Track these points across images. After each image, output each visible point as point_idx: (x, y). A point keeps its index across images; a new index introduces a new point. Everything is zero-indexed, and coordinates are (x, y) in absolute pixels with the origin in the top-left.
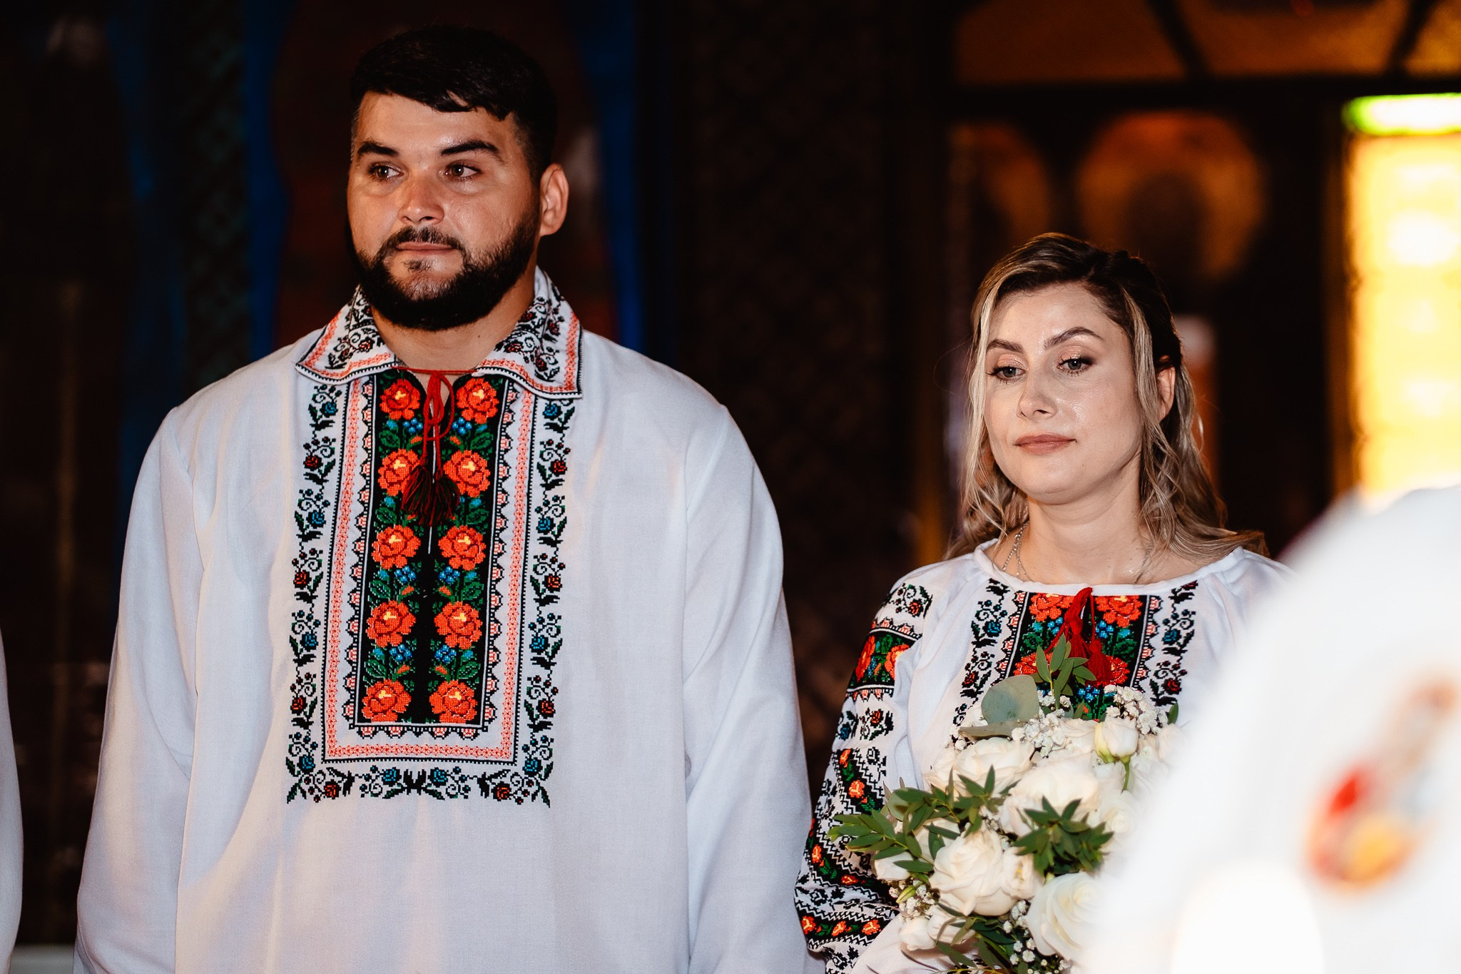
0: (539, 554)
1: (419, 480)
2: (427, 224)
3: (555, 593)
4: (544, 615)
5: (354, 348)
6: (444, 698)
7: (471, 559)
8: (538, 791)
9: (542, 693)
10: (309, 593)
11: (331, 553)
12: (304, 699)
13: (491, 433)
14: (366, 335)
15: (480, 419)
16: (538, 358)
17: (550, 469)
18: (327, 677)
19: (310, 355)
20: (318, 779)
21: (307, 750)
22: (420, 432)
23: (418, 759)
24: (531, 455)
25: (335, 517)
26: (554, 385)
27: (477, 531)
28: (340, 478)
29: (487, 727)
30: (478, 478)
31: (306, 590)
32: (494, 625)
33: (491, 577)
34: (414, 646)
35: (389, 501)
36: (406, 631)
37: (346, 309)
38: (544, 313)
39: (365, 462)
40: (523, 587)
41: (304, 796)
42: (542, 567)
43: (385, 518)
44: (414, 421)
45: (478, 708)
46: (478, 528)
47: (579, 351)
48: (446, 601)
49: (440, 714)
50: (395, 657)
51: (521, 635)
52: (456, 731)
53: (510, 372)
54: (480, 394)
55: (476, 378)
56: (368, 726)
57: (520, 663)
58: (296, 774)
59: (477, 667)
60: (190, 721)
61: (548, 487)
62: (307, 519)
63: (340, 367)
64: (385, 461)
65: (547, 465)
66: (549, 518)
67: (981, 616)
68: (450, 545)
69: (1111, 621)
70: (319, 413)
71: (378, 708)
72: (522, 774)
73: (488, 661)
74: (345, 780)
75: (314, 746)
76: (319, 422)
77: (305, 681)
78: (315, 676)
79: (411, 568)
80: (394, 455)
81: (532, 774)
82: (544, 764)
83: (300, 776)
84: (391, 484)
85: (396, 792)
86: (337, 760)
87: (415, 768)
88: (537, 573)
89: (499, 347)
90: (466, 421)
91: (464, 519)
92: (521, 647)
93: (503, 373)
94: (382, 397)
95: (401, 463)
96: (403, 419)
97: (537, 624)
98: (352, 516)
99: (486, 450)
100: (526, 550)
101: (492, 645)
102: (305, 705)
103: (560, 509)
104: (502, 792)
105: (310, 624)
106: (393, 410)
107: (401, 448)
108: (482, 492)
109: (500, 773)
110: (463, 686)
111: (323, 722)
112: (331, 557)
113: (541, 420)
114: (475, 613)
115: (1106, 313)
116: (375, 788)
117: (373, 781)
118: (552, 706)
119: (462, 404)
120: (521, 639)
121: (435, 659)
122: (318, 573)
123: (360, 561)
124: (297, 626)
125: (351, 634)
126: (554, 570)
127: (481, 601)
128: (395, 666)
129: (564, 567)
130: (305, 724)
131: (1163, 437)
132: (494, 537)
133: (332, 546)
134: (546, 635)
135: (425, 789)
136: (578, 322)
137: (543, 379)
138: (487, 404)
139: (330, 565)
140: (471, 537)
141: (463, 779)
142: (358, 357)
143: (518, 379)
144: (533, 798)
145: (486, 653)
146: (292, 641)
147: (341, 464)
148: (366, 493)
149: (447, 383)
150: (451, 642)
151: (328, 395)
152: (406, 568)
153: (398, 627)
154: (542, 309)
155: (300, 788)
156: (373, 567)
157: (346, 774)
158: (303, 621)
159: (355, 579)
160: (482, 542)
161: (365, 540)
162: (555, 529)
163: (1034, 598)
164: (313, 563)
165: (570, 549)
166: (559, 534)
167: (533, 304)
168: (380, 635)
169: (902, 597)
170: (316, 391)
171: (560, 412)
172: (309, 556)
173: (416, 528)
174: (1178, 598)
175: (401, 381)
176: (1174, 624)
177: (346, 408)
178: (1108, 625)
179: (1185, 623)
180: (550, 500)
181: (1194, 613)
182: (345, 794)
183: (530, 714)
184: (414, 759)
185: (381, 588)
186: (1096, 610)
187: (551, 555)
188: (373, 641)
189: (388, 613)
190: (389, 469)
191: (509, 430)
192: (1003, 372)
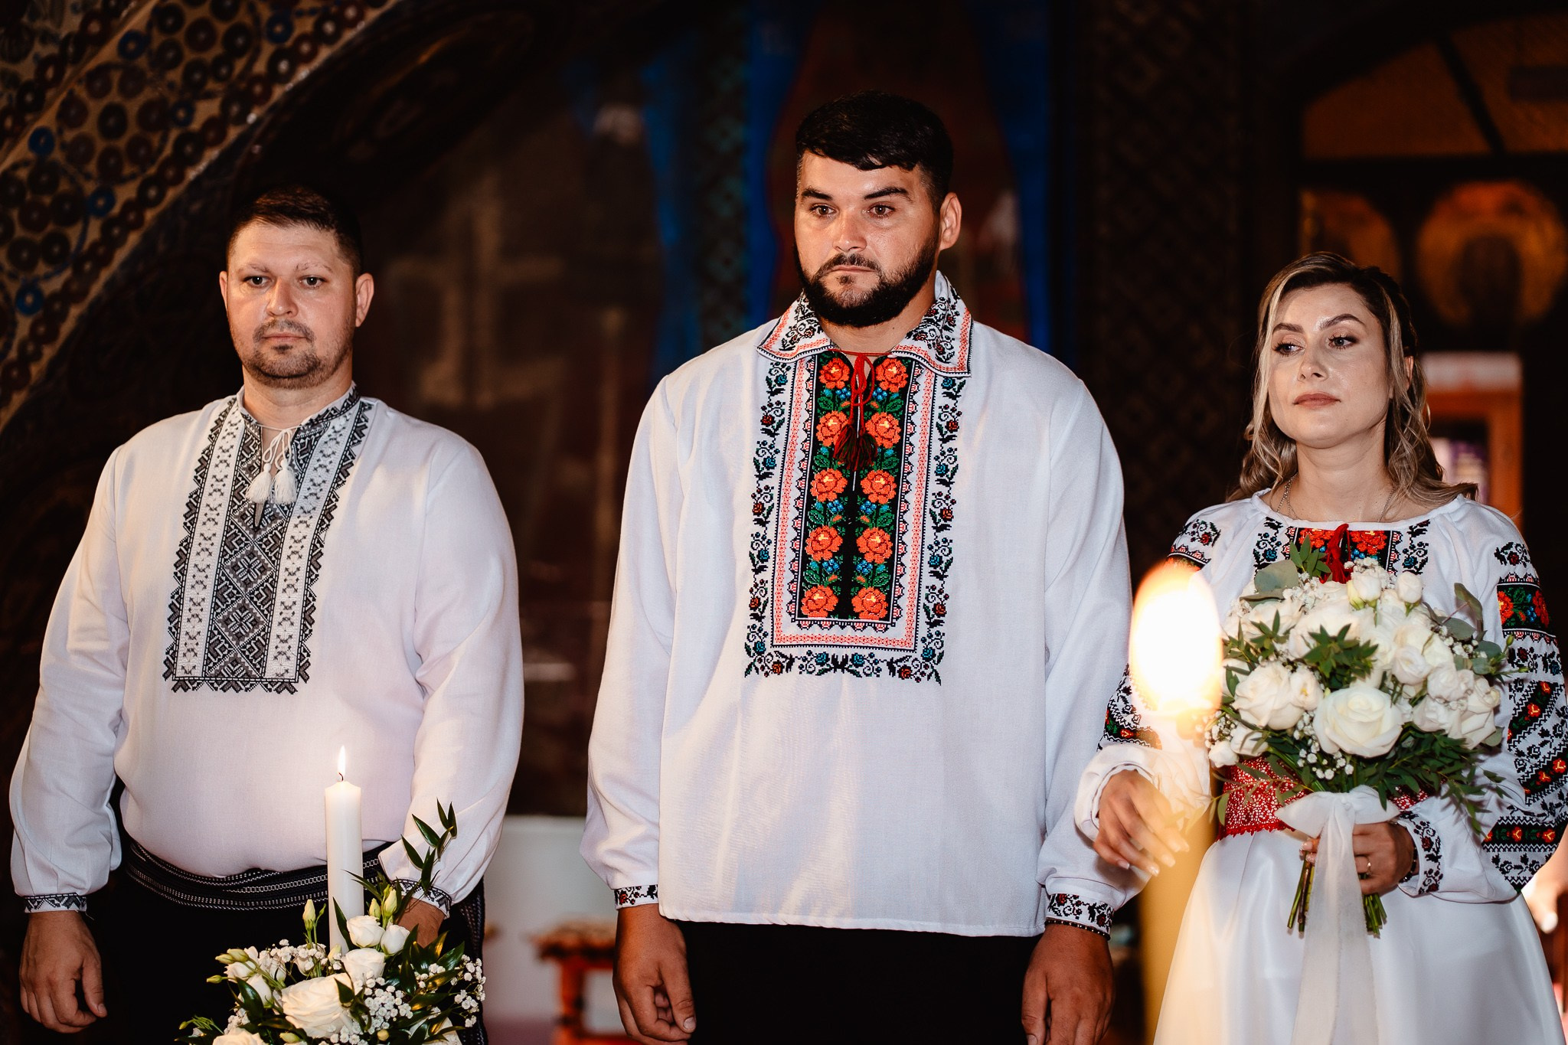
0: (936, 492)
1: (847, 435)
2: (854, 252)
3: (948, 523)
4: (940, 539)
5: (801, 334)
6: (863, 601)
7: (885, 495)
8: (932, 673)
9: (937, 598)
12: (759, 599)
13: (902, 399)
14: (810, 325)
15: (893, 388)
16: (939, 345)
17: (946, 427)
18: (775, 583)
19: (769, 340)
20: (768, 660)
21: (760, 637)
22: (848, 398)
23: (842, 646)
24: (932, 417)
25: (784, 461)
26: (950, 366)
27: (890, 474)
28: (788, 432)
29: (895, 623)
30: (891, 433)
31: (761, 517)
32: (901, 546)
33: (900, 509)
34: (841, 560)
35: (824, 451)
36: (835, 549)
37: (795, 304)
38: (944, 310)
39: (807, 421)
40: (924, 517)
41: (757, 672)
42: (939, 502)
43: (821, 463)
44: (845, 390)
45: (888, 609)
46: (891, 471)
47: (970, 339)
48: (866, 527)
49: (859, 613)
50: (826, 569)
51: (922, 554)
52: (871, 625)
53: (917, 356)
54: (894, 370)
55: (891, 359)
56: (805, 621)
57: (921, 575)
58: (752, 656)
59: (888, 577)
61: (945, 441)
62: (763, 463)
63: (790, 349)
64: (822, 420)
66: (944, 464)
67: (1261, 545)
68: (869, 484)
69: (1363, 550)
70: (774, 383)
71: (813, 606)
72: (921, 660)
73: (896, 573)
74: (788, 661)
76: (773, 390)
77: (760, 585)
78: (767, 582)
79: (840, 501)
80: (829, 415)
81: (928, 660)
82: (937, 652)
83: (755, 657)
84: (826, 437)
85: (826, 671)
86: (782, 646)
87: (841, 654)
88: (935, 507)
89: (909, 335)
90: (883, 391)
91: (880, 465)
92: (921, 563)
93: (912, 356)
94: (822, 372)
95: (834, 421)
96: (836, 388)
97: (934, 545)
98: (796, 461)
99: (897, 412)
100: (926, 489)
101: (900, 561)
102: (760, 604)
104: (905, 673)
105: (764, 542)
106: (829, 381)
107: (834, 410)
108: (894, 444)
109: (904, 658)
110: (877, 591)
111: (772, 616)
112: (780, 492)
113: (940, 390)
114: (887, 537)
116: (810, 667)
117: (809, 662)
118: (944, 608)
119: (879, 378)
120: (922, 557)
121: (857, 571)
122: (770, 504)
123: (801, 495)
124: (754, 544)
125: (794, 550)
126: (947, 504)
127: (892, 528)
128: (827, 575)
129: (955, 502)
130: (759, 618)
132: (903, 479)
133: (781, 483)
134: (941, 554)
135: (847, 669)
136: (970, 315)
137: (942, 361)
138: (899, 377)
139: (779, 498)
140: (885, 478)
141: (876, 662)
142: (803, 341)
143: (922, 361)
144: (929, 678)
145: (895, 567)
146: (751, 555)
147: (789, 421)
148: (807, 444)
149: (869, 362)
150: (869, 558)
151: (781, 369)
152: (836, 501)
153: (830, 546)
154: (943, 307)
155: (754, 666)
156: (811, 500)
157: (789, 656)
158: (758, 540)
159: (798, 508)
160: (893, 482)
161: (806, 479)
162: (949, 473)
163: (1302, 532)
164: (767, 497)
165: (959, 489)
166: (952, 477)
167: (935, 302)
168: (816, 552)
169: (1195, 530)
170: (771, 367)
171: (954, 384)
172: (764, 491)
173: (844, 471)
174: (1414, 532)
175: (836, 360)
176: (1411, 553)
177: (793, 379)
178: (1360, 552)
179: (1420, 552)
180: (946, 451)
181: (1427, 545)
182: (787, 671)
183: (928, 613)
184: (840, 646)
185: (817, 516)
186: (1351, 541)
187: (945, 493)
188: (810, 556)
189: (822, 535)
190: (825, 426)
191: (916, 398)
192: (1283, 348)
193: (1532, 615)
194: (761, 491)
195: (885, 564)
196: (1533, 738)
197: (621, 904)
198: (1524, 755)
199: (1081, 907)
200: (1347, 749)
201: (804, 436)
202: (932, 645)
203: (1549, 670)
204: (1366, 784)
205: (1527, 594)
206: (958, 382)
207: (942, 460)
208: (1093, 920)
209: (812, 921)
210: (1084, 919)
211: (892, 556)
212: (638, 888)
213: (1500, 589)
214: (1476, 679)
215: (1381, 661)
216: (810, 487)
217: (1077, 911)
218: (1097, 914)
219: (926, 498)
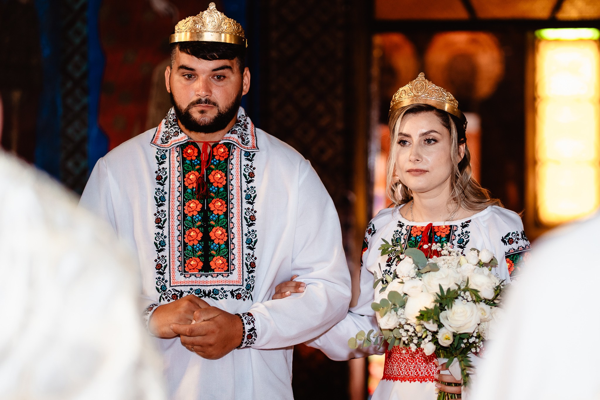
0: (247, 208)
1: (200, 182)
2: (206, 97)
3: (254, 222)
4: (250, 230)
5: (172, 135)
6: (215, 263)
7: (221, 210)
8: (250, 296)
9: (251, 259)
10: (161, 226)
11: (169, 211)
12: (162, 265)
13: (226, 163)
14: (175, 130)
15: (222, 159)
16: (242, 137)
17: (248, 176)
18: (171, 256)
19: (154, 139)
20: (169, 293)
21: (163, 283)
22: (198, 164)
23: (208, 286)
24: (241, 170)
25: (169, 198)
26: (248, 146)
27: (223, 200)
28: (170, 183)
29: (232, 273)
30: (222, 180)
32: (232, 235)
33: (229, 217)
34: (203, 244)
36: (199, 239)
37: (164, 121)
39: (179, 176)
40: (242, 220)
41: (164, 300)
42: (248, 213)
43: (188, 197)
44: (196, 160)
45: (228, 266)
46: (223, 199)
47: (255, 135)
48: (213, 227)
49: (214, 269)
50: (196, 249)
51: (242, 238)
52: (221, 275)
53: (233, 141)
54: (222, 150)
55: (220, 144)
56: (188, 274)
58: (160, 292)
59: (227, 251)
61: (248, 182)
62: (159, 199)
63: (166, 143)
64: (187, 176)
65: (247, 174)
66: (249, 194)
67: (395, 236)
68: (213, 205)
70: (160, 159)
71: (191, 268)
72: (245, 289)
73: (231, 248)
74: (180, 293)
75: (166, 281)
76: (160, 162)
77: (161, 258)
78: (165, 256)
79: (199, 215)
80: (190, 173)
81: (248, 290)
82: (252, 286)
83: (162, 293)
84: (190, 184)
86: (175, 286)
87: (207, 289)
88: (247, 215)
89: (228, 132)
90: (217, 160)
91: (218, 196)
92: (242, 243)
93: (230, 142)
94: (183, 152)
95: (193, 176)
96: (192, 160)
97: (248, 234)
98: (176, 197)
99: (224, 169)
100: (242, 207)
101: (232, 242)
102: (162, 267)
103: (254, 191)
104: (239, 297)
105: (163, 237)
106: (188, 156)
107: (192, 171)
108: (223, 185)
109: (238, 289)
110: (222, 258)
111: (170, 273)
112: (169, 213)
113: (243, 157)
114: (224, 230)
117: (191, 293)
118: (255, 264)
119: (215, 154)
120: (242, 240)
121: (211, 249)
122: (165, 218)
123: (180, 213)
124: (157, 238)
125: (179, 241)
126: (252, 213)
127: (226, 226)
128: (196, 252)
129: (256, 212)
130: (162, 274)
132: (229, 202)
133: (169, 208)
134: (251, 238)
135: (211, 296)
136: (253, 125)
137: (244, 145)
138: (225, 154)
139: (169, 215)
140: (221, 202)
141: (225, 292)
142: (174, 138)
143: (236, 144)
144: (248, 298)
145: (230, 245)
146: (156, 244)
147: (170, 177)
148: (180, 188)
149: (210, 146)
150: (216, 242)
151: (163, 152)
152: (198, 215)
153: (196, 237)
154: (244, 119)
155: (162, 297)
156: (185, 216)
157: (180, 291)
158: (159, 236)
159: (179, 220)
160: (225, 204)
161: (181, 205)
162: (252, 198)
163: (412, 228)
164: (162, 215)
165: (259, 205)
166: (254, 200)
168: (190, 241)
171: (250, 155)
172: (161, 212)
174: (464, 226)
175: (191, 146)
176: (462, 237)
177: (170, 156)
178: (438, 236)
179: (466, 236)
180: (250, 188)
181: (469, 232)
183: (247, 267)
184: (206, 286)
185: (189, 223)
186: (434, 231)
187: (251, 208)
188: (187, 243)
189: (192, 233)
190: (188, 179)
191: (232, 162)
192: (402, 142)
194: (159, 212)
195: (224, 244)
201: (178, 184)
202: (250, 282)
206: (252, 154)
207: (248, 192)
211: (228, 240)
213: (506, 257)
216: (184, 209)
219: (242, 211)
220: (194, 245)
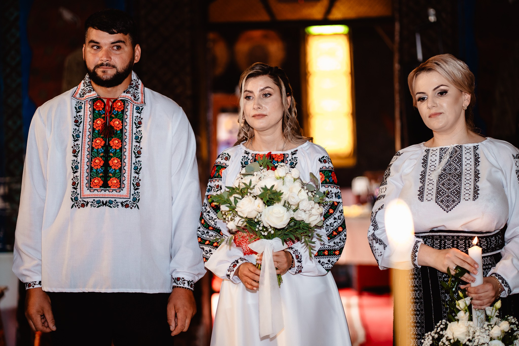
0: (135, 145)
1: (104, 126)
2: (107, 62)
3: (140, 155)
4: (137, 161)
5: (86, 92)
6: (112, 182)
7: (118, 146)
9: (137, 181)
11: (82, 145)
12: (75, 182)
13: (122, 114)
14: (89, 89)
15: (119, 110)
16: (134, 95)
18: (81, 176)
19: (75, 94)
20: (79, 203)
21: (76, 195)
22: (104, 114)
23: (105, 198)
24: (133, 120)
25: (83, 135)
26: (138, 102)
27: (119, 139)
28: (83, 125)
29: (123, 189)
30: (119, 125)
31: (75, 154)
33: (123, 151)
34: (104, 169)
36: (102, 165)
37: (83, 81)
39: (90, 121)
40: (132, 154)
41: (76, 207)
43: (95, 136)
44: (102, 111)
45: (120, 185)
47: (144, 93)
48: (112, 157)
49: (111, 186)
50: (99, 172)
51: (131, 166)
52: (115, 190)
54: (119, 104)
55: (118, 100)
56: (92, 189)
57: (131, 173)
58: (73, 201)
59: (120, 174)
60: (45, 188)
61: (137, 128)
62: (75, 136)
63: (83, 97)
64: (95, 121)
65: (137, 122)
66: (138, 136)
67: (243, 160)
68: (112, 143)
69: (276, 160)
70: (78, 109)
71: (95, 185)
72: (132, 201)
73: (123, 172)
74: (86, 203)
76: (78, 111)
77: (75, 178)
78: (78, 176)
79: (102, 149)
80: (97, 119)
81: (134, 201)
82: (138, 199)
84: (97, 127)
85: (100, 206)
86: (84, 198)
87: (105, 200)
88: (135, 150)
89: (124, 92)
90: (116, 111)
91: (116, 136)
92: (131, 169)
93: (126, 99)
94: (94, 105)
95: (99, 122)
96: (99, 110)
97: (135, 163)
98: (87, 135)
99: (121, 118)
100: (132, 144)
102: (76, 184)
103: (140, 134)
104: (127, 206)
105: (77, 163)
106: (97, 108)
107: (99, 118)
108: (120, 129)
109: (126, 201)
110: (116, 179)
111: (80, 188)
112: (82, 146)
113: (135, 111)
114: (119, 160)
115: (274, 83)
116: (94, 205)
117: (94, 203)
118: (139, 184)
119: (115, 107)
120: (131, 167)
121: (109, 172)
122: (79, 150)
123: (89, 147)
124: (73, 164)
125: (87, 165)
127: (121, 157)
128: (99, 174)
129: (142, 148)
130: (76, 189)
131: (289, 113)
132: (124, 141)
133: (82, 143)
134: (138, 166)
135: (107, 205)
136: (143, 85)
137: (135, 100)
138: (121, 106)
139: (82, 148)
140: (118, 141)
141: (117, 203)
142: (88, 94)
143: (129, 100)
144: (135, 207)
145: (122, 170)
146: (72, 167)
147: (84, 122)
148: (90, 129)
149: (111, 101)
150: (113, 168)
151: (80, 104)
152: (101, 149)
153: (100, 164)
154: (135, 82)
155: (75, 205)
156: (93, 148)
157: (87, 201)
158: (75, 162)
159: (88, 151)
160: (120, 142)
161: (90, 141)
162: (139, 139)
163: (256, 155)
164: (77, 147)
165: (143, 144)
166: (140, 140)
167: (132, 81)
168: (95, 166)
169: (222, 156)
170: (76, 103)
171: (140, 109)
172: (76, 145)
173: (103, 138)
174: (293, 154)
175: (99, 101)
176: (292, 161)
177: (84, 107)
178: (275, 161)
179: (295, 160)
180: (138, 131)
181: (297, 158)
182: (86, 206)
183: (134, 186)
184: (104, 198)
185: (95, 154)
186: (272, 157)
187: (138, 145)
188: (93, 167)
189: (97, 160)
190: (96, 123)
191: (127, 113)
192: (248, 98)
193: (331, 180)
194: (75, 145)
195: (119, 170)
196: (331, 220)
197: (29, 287)
198: (328, 226)
199: (185, 282)
200: (272, 226)
201: (89, 127)
202: (136, 196)
203: (337, 198)
204: (278, 237)
205: (329, 173)
206: (141, 108)
207: (137, 134)
208: (189, 286)
209: (97, 290)
210: (186, 286)
212: (35, 282)
213: (320, 171)
214: (315, 204)
215: (284, 198)
217: (184, 283)
218: (190, 284)
219: (132, 147)
220: (97, 169)
